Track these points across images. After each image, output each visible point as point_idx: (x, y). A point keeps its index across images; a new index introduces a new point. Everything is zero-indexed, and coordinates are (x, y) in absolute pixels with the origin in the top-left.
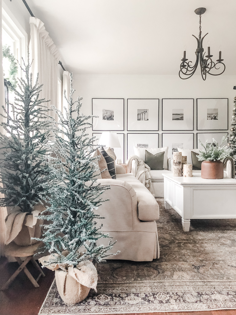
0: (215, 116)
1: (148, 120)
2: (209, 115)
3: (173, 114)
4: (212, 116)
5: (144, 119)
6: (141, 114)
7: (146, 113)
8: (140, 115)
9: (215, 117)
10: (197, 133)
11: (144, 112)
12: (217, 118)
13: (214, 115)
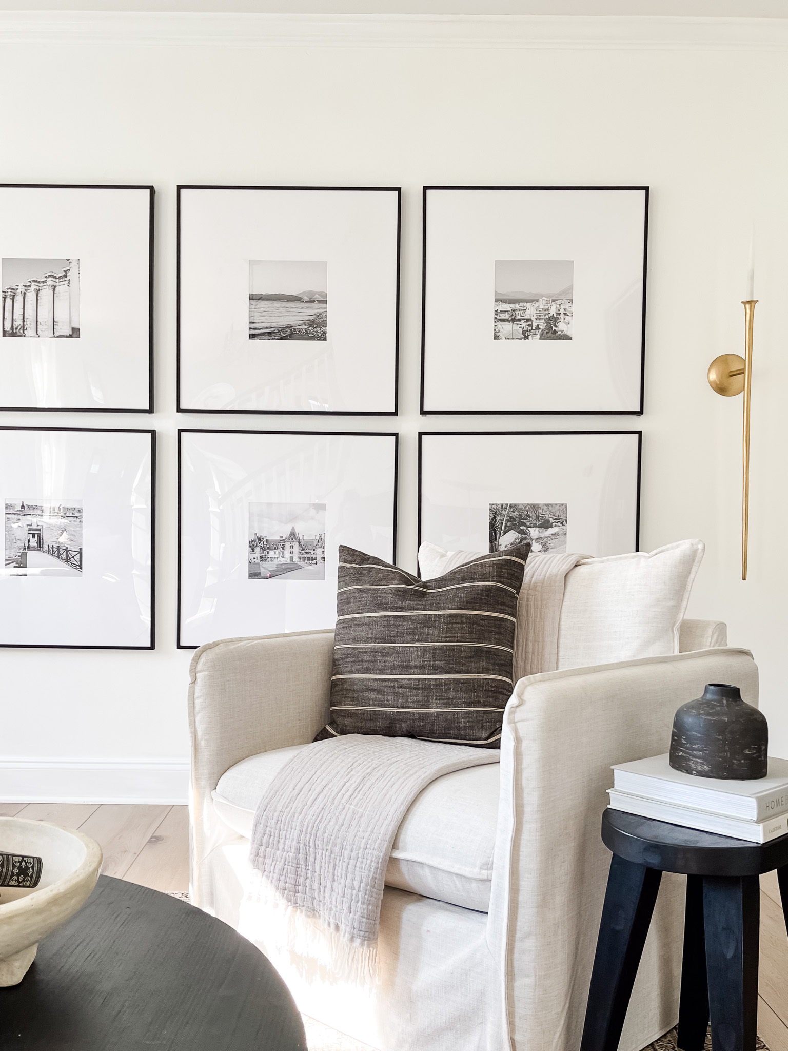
0: (553, 311)
1: (75, 332)
2: (507, 307)
3: (252, 298)
4: (531, 311)
5: (46, 329)
6: (31, 295)
7: (61, 288)
8: (19, 298)
9: (553, 320)
10: (421, 434)
11: (50, 281)
12: (561, 327)
13: (542, 305)
